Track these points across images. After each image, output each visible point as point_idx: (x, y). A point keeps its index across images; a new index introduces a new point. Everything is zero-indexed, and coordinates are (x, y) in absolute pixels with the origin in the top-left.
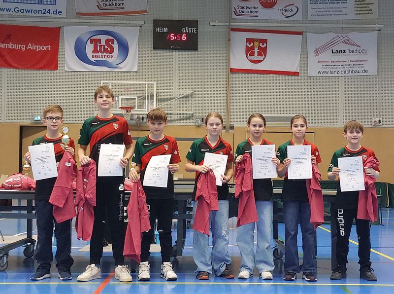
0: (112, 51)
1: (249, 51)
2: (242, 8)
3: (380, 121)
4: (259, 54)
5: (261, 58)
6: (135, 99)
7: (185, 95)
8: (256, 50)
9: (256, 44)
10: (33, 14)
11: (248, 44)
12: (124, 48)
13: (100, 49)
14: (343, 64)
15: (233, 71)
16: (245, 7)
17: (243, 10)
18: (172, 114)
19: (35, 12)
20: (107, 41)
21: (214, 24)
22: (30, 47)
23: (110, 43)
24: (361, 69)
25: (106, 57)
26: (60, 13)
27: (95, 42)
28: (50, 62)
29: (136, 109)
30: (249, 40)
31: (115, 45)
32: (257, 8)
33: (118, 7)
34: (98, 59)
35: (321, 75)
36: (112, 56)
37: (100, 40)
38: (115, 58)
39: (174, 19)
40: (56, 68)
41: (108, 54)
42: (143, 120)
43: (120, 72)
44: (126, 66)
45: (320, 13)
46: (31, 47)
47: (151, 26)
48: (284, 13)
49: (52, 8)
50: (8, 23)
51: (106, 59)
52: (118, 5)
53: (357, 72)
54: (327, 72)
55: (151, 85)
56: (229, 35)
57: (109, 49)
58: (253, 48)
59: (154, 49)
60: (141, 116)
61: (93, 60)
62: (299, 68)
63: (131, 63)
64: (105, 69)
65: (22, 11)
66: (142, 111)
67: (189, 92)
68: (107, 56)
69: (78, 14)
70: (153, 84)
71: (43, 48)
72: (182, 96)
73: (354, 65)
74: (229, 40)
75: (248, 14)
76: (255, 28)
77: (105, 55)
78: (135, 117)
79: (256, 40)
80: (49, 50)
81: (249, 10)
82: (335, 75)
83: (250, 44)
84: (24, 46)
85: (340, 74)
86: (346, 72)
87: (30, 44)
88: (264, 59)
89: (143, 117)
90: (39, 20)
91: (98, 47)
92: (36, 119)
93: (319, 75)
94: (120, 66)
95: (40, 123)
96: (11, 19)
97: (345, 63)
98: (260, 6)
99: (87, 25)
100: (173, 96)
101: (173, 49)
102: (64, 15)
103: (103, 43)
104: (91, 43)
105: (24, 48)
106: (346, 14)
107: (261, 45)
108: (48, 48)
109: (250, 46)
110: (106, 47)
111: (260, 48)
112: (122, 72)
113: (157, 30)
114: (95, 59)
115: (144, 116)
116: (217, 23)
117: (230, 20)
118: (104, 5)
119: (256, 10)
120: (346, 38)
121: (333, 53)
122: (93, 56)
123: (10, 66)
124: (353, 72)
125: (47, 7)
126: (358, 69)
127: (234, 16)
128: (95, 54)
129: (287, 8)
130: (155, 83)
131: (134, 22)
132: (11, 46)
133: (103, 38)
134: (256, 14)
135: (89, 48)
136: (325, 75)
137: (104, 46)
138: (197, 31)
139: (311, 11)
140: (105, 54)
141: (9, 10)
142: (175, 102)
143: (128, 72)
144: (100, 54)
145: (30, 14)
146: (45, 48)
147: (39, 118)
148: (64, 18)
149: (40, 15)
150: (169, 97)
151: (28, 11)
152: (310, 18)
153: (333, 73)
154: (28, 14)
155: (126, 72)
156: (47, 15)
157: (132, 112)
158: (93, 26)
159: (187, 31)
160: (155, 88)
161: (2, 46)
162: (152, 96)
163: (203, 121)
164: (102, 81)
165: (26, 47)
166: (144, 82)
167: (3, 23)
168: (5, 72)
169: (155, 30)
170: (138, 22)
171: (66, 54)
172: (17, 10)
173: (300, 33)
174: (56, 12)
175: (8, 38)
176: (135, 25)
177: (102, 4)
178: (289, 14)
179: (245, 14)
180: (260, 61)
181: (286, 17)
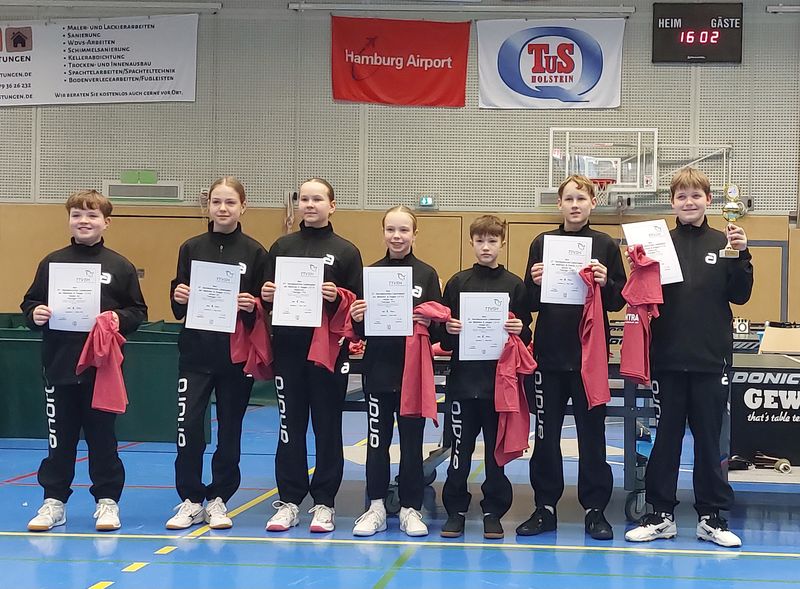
0: (571, 67)
6: (616, 163)
7: (716, 153)
12: (595, 62)
13: (548, 64)
20: (561, 49)
21: (776, 9)
22: (412, 61)
23: (567, 51)
25: (558, 79)
27: (538, 50)
28: (449, 91)
29: (618, 182)
31: (577, 57)
34: (543, 84)
36: (571, 78)
37: (546, 47)
38: (575, 81)
39: (695, 2)
40: (461, 103)
41: (562, 74)
42: (629, 204)
43: (586, 109)
44: (596, 98)
46: (414, 63)
47: (648, 17)
50: (370, 15)
51: (558, 84)
55: (647, 133)
57: (565, 65)
59: (653, 61)
60: (625, 197)
61: (532, 86)
63: (607, 91)
64: (556, 103)
66: (629, 186)
67: (722, 148)
68: (561, 77)
70: (653, 133)
71: (437, 63)
72: (710, 155)
77: (556, 77)
78: (614, 198)
80: (449, 67)
84: (401, 59)
87: (412, 57)
89: (629, 199)
90: (429, 8)
91: (544, 60)
92: (424, 202)
94: (586, 97)
95: (433, 211)
96: (377, 7)
99: (520, 17)
100: (691, 157)
101: (691, 61)
103: (553, 52)
104: (530, 52)
105: (401, 64)
108: (446, 63)
110: (559, 60)
112: (589, 109)
113: (661, 23)
114: (538, 84)
115: (632, 196)
116: (782, 8)
122: (534, 78)
123: (373, 98)
128: (537, 75)
130: (656, 130)
131: (614, 10)
132: (375, 60)
133: (554, 43)
135: (527, 62)
137: (555, 58)
138: (741, 22)
140: (556, 74)
143: (600, 108)
144: (547, 74)
146: (441, 63)
147: (430, 201)
148: (478, 4)
150: (682, 158)
155: (597, 109)
157: (611, 188)
158: (534, 18)
159: (720, 24)
160: (656, 141)
161: (359, 60)
162: (650, 156)
163: (749, 206)
164: (552, 129)
165: (405, 63)
166: (637, 130)
167: (362, 15)
168: (366, 111)
169: (655, 24)
170: (621, 9)
171: (481, 76)
175: (370, 45)
176: (617, 15)
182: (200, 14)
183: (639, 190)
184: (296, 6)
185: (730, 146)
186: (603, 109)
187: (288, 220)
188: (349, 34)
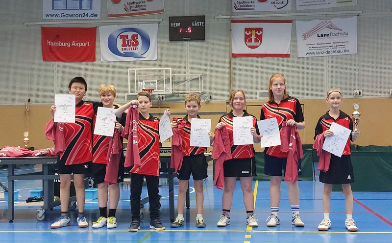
0: (137, 44)
1: (248, 38)
3: (360, 92)
4: (256, 41)
5: (257, 44)
6: (155, 82)
7: (196, 77)
8: (253, 38)
9: (253, 32)
10: (75, 18)
11: (246, 33)
12: (147, 42)
13: (128, 43)
14: (327, 45)
15: (234, 55)
16: (244, 2)
17: (242, 4)
19: (77, 16)
20: (133, 36)
21: (219, 17)
22: (74, 44)
23: (135, 38)
24: (343, 49)
25: (132, 49)
26: (96, 15)
27: (124, 38)
28: (89, 55)
29: (156, 90)
30: (247, 30)
31: (140, 40)
32: (254, 2)
33: (140, 8)
34: (126, 51)
35: (309, 56)
36: (137, 48)
37: (127, 36)
38: (139, 49)
39: (186, 15)
40: (94, 60)
42: (163, 98)
43: (144, 61)
44: (148, 56)
45: (307, 4)
47: (167, 23)
48: (276, 5)
49: (90, 12)
51: (133, 51)
52: (140, 6)
53: (339, 52)
54: (314, 53)
55: (168, 70)
56: (231, 26)
57: (135, 43)
58: (251, 35)
59: (170, 40)
60: (161, 96)
61: (122, 52)
62: (289, 51)
63: (152, 54)
64: (132, 59)
65: (67, 16)
66: (162, 92)
67: (199, 75)
68: (134, 48)
69: (109, 16)
70: (169, 70)
72: (193, 78)
73: (337, 46)
74: (231, 30)
75: (246, 7)
76: (253, 19)
78: (157, 97)
79: (253, 29)
80: (89, 45)
81: (247, 4)
82: (321, 55)
83: (248, 33)
84: (69, 43)
85: (325, 54)
86: (330, 52)
87: (74, 42)
88: (260, 44)
89: (163, 97)
90: (80, 22)
91: (126, 41)
93: (307, 56)
94: (144, 56)
96: (59, 23)
97: (329, 45)
98: (256, 1)
99: (117, 24)
100: (187, 79)
101: (185, 40)
102: (99, 17)
103: (130, 38)
104: (121, 39)
105: (69, 45)
106: (329, 3)
107: (257, 33)
108: (87, 44)
109: (248, 34)
110: (132, 41)
111: (256, 35)
113: (173, 25)
114: (125, 51)
115: (164, 96)
116: (220, 17)
117: (231, 13)
118: (130, 7)
119: (253, 4)
120: (330, 24)
121: (318, 37)
122: (122, 49)
123: (59, 60)
124: (336, 52)
125: (86, 12)
126: (341, 50)
127: (234, 10)
128: (124, 48)
129: (278, 1)
131: (153, 20)
132: (59, 44)
133: (130, 34)
134: (252, 7)
135: (119, 43)
136: (312, 55)
137: (131, 40)
138: (204, 23)
139: (298, 3)
140: (131, 47)
141: (57, 16)
142: (188, 84)
143: (150, 61)
144: (128, 47)
145: (73, 18)
146: (85, 44)
148: (99, 20)
149: (80, 18)
150: (183, 79)
151: (71, 16)
152: (298, 8)
153: (319, 53)
154: (71, 18)
155: (148, 61)
156: (86, 18)
157: (154, 93)
158: (122, 24)
159: (196, 24)
161: (53, 44)
162: (169, 79)
163: (210, 98)
164: (129, 69)
165: (71, 44)
166: (162, 68)
167: (53, 26)
168: (56, 64)
169: (170, 25)
170: (156, 20)
171: (101, 48)
172: (63, 15)
173: (290, 21)
174: (93, 15)
175: (57, 38)
176: (155, 22)
177: (128, 6)
178: (280, 6)
179: (244, 8)
180: (256, 47)
181: (278, 9)
183: (165, 93)
184: (27, 24)
185: (202, 74)
187: (26, 110)
188: (48, 34)
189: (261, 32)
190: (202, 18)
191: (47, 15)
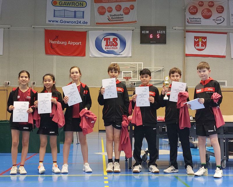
0: (117, 45)
1: (196, 44)
2: (192, 19)
4: (202, 46)
5: (203, 48)
6: (131, 72)
8: (200, 43)
9: (200, 39)
10: (71, 24)
11: (195, 39)
12: (124, 43)
13: (110, 44)
15: (187, 55)
16: (194, 18)
17: (192, 20)
18: (151, 81)
19: (72, 22)
20: (114, 39)
21: (175, 28)
22: (69, 43)
23: (115, 40)
25: (113, 48)
26: (86, 23)
27: (107, 40)
28: (81, 52)
30: (196, 38)
31: (118, 42)
32: (201, 19)
33: (120, 19)
34: (108, 50)
36: (117, 48)
37: (109, 39)
39: (152, 26)
40: (84, 55)
42: (134, 85)
43: (121, 57)
44: (124, 54)
46: (70, 43)
47: (139, 30)
48: (216, 21)
49: (82, 20)
50: (56, 29)
51: (113, 50)
52: (119, 18)
55: (140, 64)
56: (185, 34)
57: (115, 44)
58: (198, 42)
59: (141, 43)
60: (133, 83)
61: (105, 50)
62: (225, 53)
63: (127, 52)
64: (113, 55)
65: (65, 22)
66: (135, 79)
67: (161, 68)
69: (97, 23)
71: (77, 44)
72: (158, 70)
74: (185, 37)
75: (195, 22)
76: (200, 30)
78: (130, 83)
79: (200, 37)
81: (196, 20)
83: (197, 40)
84: (66, 42)
87: (69, 41)
88: (205, 48)
89: (134, 83)
90: (74, 27)
91: (109, 43)
94: (121, 53)
96: (59, 27)
98: (202, 18)
99: (102, 30)
100: (152, 71)
101: (152, 43)
102: (89, 24)
103: (111, 40)
104: (105, 40)
107: (203, 40)
108: (80, 43)
109: (196, 41)
110: (113, 43)
111: (202, 42)
112: (122, 57)
113: (143, 32)
115: (135, 82)
116: (177, 28)
117: (185, 26)
118: (112, 18)
119: (200, 20)
123: (58, 54)
125: (79, 20)
127: (187, 24)
128: (107, 47)
129: (218, 19)
130: (142, 63)
131: (129, 28)
132: (58, 42)
133: (112, 38)
134: (200, 22)
135: (104, 43)
137: (112, 42)
138: (166, 32)
140: (112, 47)
141: (57, 22)
142: (153, 74)
144: (110, 47)
145: (69, 24)
146: (78, 44)
148: (89, 26)
149: (75, 24)
151: (68, 22)
152: (232, 24)
154: (68, 24)
155: (124, 57)
156: (79, 24)
157: (130, 80)
158: (105, 30)
159: (160, 32)
160: (142, 66)
161: (53, 42)
165: (67, 43)
166: (137, 63)
167: (54, 29)
168: (55, 57)
169: (141, 32)
170: (131, 28)
171: (90, 47)
172: (61, 22)
173: (226, 33)
174: (84, 23)
175: (56, 38)
176: (130, 30)
177: (110, 17)
178: (219, 22)
179: (194, 22)
180: (202, 50)
181: (217, 24)
182: (4, 28)
183: (138, 80)
184: (34, 26)
185: (163, 68)
186: (126, 57)
188: (50, 34)
189: (205, 40)
190: (164, 28)
191: (50, 21)
